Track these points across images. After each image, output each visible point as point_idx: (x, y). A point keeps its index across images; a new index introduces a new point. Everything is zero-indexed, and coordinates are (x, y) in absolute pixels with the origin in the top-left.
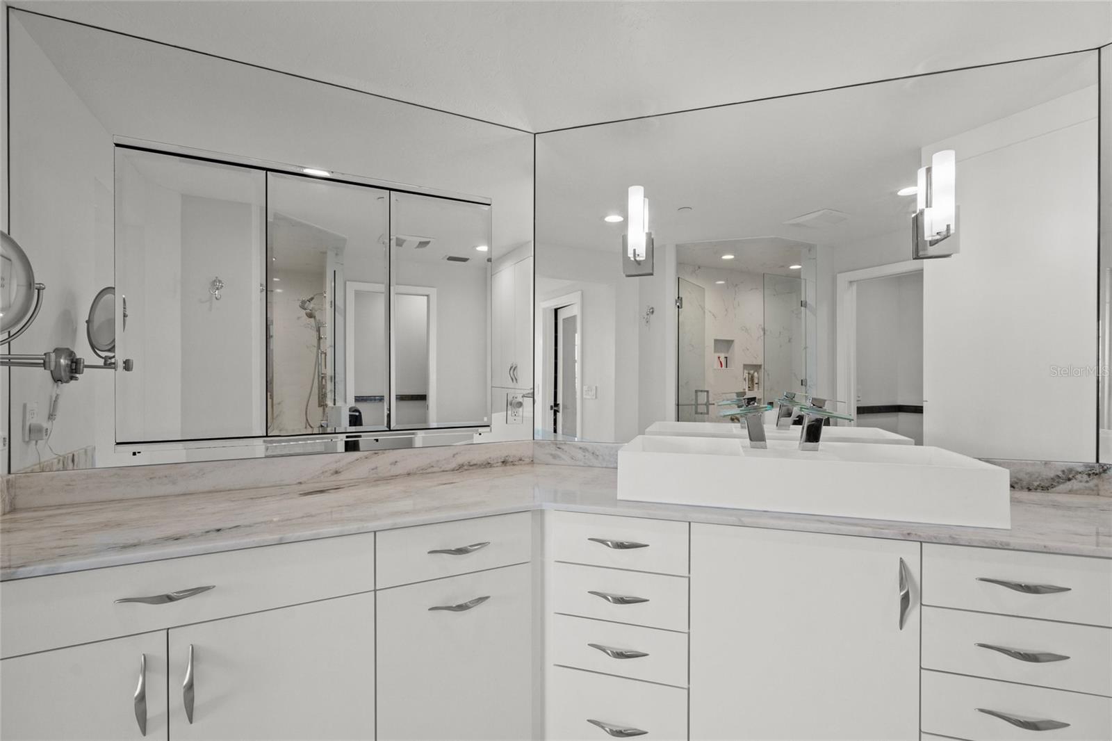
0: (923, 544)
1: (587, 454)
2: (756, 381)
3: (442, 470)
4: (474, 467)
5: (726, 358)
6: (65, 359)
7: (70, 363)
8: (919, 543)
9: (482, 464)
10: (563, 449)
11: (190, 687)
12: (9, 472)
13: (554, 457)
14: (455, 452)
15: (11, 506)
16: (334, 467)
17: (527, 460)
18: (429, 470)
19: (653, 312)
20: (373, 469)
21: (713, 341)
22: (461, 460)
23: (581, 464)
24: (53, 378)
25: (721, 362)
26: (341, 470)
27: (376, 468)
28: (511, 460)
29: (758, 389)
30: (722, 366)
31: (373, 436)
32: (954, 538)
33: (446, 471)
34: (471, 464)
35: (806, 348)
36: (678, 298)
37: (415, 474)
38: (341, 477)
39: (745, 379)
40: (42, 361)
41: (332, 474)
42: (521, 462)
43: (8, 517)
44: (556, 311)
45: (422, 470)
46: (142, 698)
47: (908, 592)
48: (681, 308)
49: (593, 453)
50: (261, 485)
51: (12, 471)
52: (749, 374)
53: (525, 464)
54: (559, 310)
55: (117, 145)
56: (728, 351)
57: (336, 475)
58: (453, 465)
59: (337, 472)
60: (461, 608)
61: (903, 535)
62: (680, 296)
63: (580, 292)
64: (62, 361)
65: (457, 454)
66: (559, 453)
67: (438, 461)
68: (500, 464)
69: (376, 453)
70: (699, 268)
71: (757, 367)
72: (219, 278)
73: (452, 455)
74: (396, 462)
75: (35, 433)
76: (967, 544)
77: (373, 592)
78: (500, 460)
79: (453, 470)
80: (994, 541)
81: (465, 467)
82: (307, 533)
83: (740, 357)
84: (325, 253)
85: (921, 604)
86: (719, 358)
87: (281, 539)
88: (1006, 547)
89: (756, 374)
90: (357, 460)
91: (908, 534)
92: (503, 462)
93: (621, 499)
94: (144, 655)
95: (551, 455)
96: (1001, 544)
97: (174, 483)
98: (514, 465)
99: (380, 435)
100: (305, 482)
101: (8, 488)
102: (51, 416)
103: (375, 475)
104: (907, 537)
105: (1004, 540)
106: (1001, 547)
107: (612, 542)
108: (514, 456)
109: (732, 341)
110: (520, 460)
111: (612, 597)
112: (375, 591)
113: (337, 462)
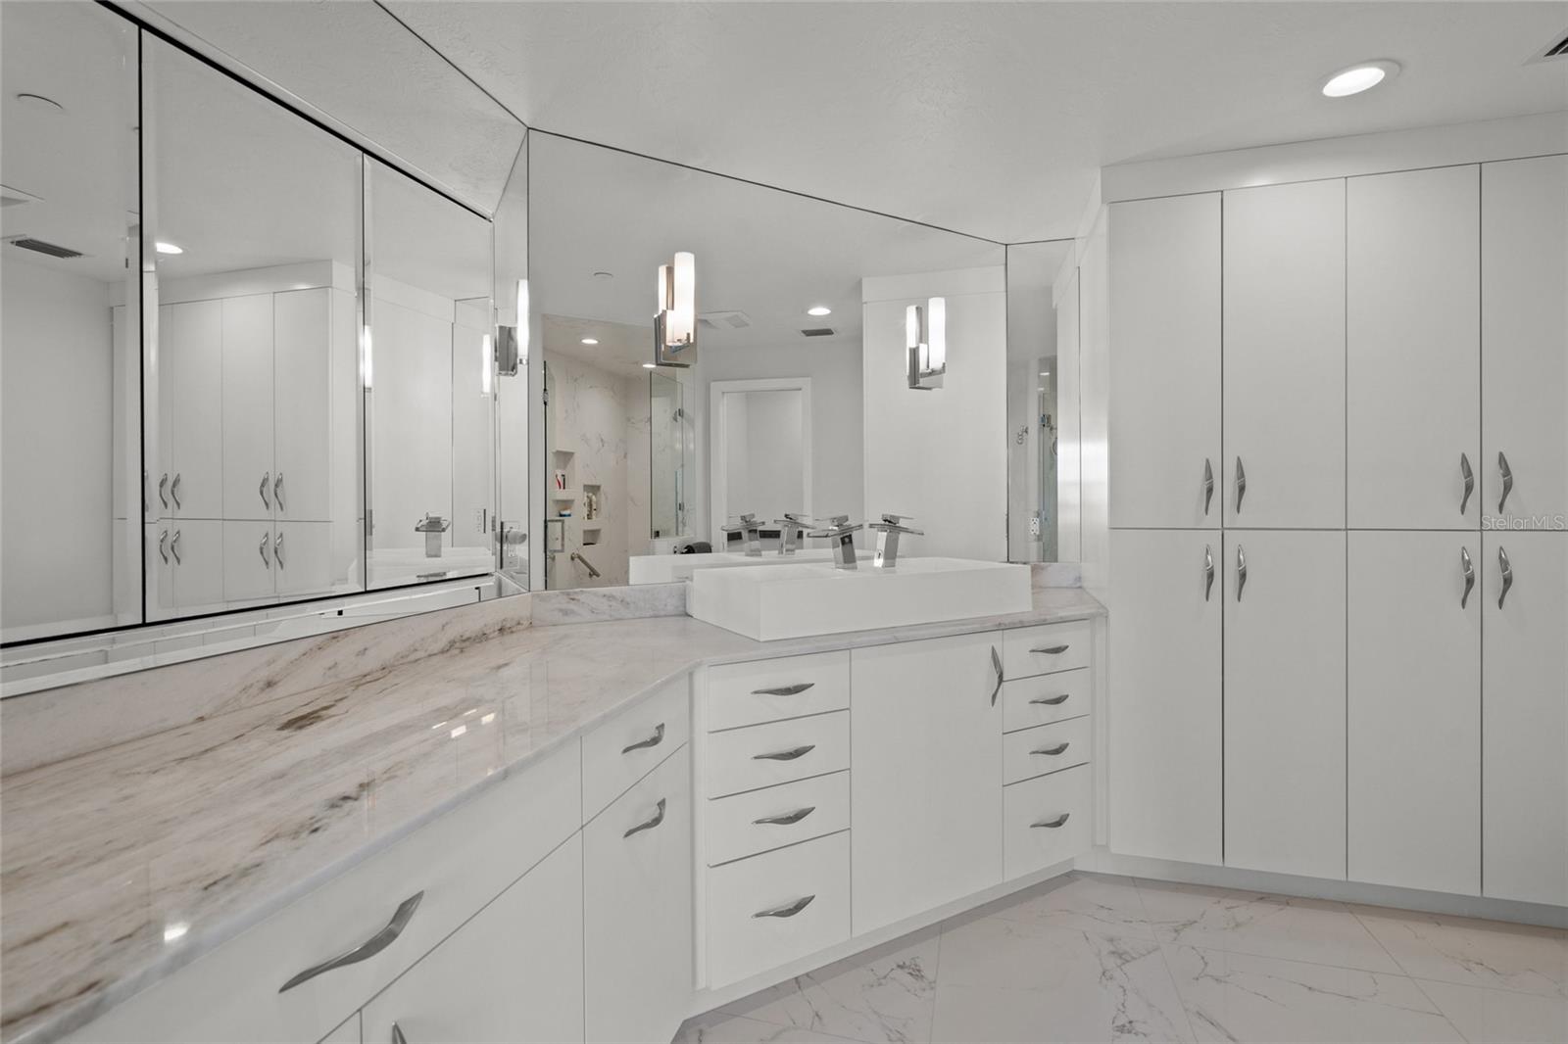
1: (613, 603)
2: (594, 507)
3: (428, 653)
4: (468, 643)
5: (563, 476)
8: (1002, 631)
9: (477, 636)
10: (578, 600)
13: (566, 613)
14: (444, 622)
16: (264, 674)
17: (526, 623)
18: (412, 657)
20: (330, 669)
22: (452, 633)
23: (606, 617)
25: (559, 482)
26: (277, 679)
27: (334, 665)
28: (508, 625)
30: (560, 487)
31: (334, 604)
32: (1021, 622)
33: (435, 655)
34: (464, 638)
37: (392, 667)
39: (585, 505)
41: (262, 690)
42: (519, 626)
45: (402, 657)
49: (622, 601)
50: (115, 740)
53: (524, 630)
56: (565, 467)
57: (270, 689)
58: (442, 643)
59: (270, 684)
60: (656, 820)
61: (996, 625)
65: (447, 623)
66: (572, 606)
67: (422, 640)
68: (497, 633)
69: (334, 638)
71: (594, 489)
73: (441, 626)
74: (366, 649)
76: (1027, 624)
77: (581, 831)
78: (496, 627)
79: (442, 652)
81: (457, 645)
83: (580, 475)
86: (557, 475)
89: (594, 497)
90: (304, 655)
91: (999, 624)
92: (500, 630)
95: (561, 610)
98: (512, 632)
99: (345, 602)
100: (211, 716)
104: (999, 627)
108: (512, 619)
109: (573, 453)
110: (519, 624)
112: (582, 828)
113: (269, 663)
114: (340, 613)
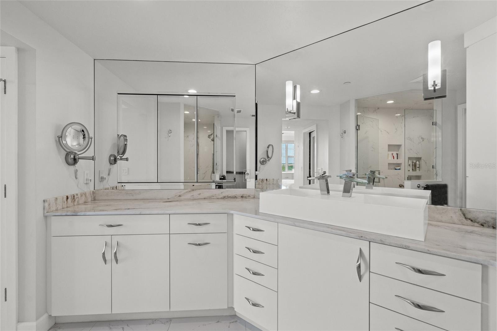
0: (371, 242)
2: (418, 166)
3: (217, 198)
4: (230, 198)
5: (397, 154)
6: (113, 157)
7: (114, 159)
8: (368, 242)
9: (233, 197)
11: (115, 253)
12: (94, 190)
15: (94, 199)
16: (179, 194)
17: (252, 197)
18: (212, 198)
19: (345, 133)
21: (387, 145)
22: (225, 195)
24: (110, 163)
25: (393, 156)
27: (193, 195)
28: (245, 196)
29: (419, 171)
30: (394, 159)
31: (192, 184)
32: (382, 241)
34: (228, 196)
35: (436, 148)
36: (357, 125)
37: (207, 199)
38: (182, 198)
39: (410, 165)
40: (92, 158)
41: (179, 197)
42: (249, 197)
43: (93, 201)
44: (310, 133)
45: (210, 197)
46: (104, 254)
47: (360, 264)
48: (359, 130)
51: (95, 189)
52: (412, 162)
53: (251, 198)
54: (311, 133)
55: (118, 94)
56: (398, 150)
58: (221, 196)
59: (180, 196)
60: (199, 245)
61: (359, 236)
62: (358, 124)
63: (315, 125)
64: (112, 158)
65: (223, 192)
67: (215, 194)
68: (240, 197)
69: (193, 190)
70: (378, 109)
71: (419, 159)
72: (171, 129)
73: (221, 193)
74: (200, 194)
75: (102, 179)
76: (389, 244)
77: (169, 235)
78: (240, 196)
79: (221, 198)
80: (402, 244)
81: (226, 198)
82: (148, 212)
83: (405, 153)
84: (214, 117)
85: (370, 272)
86: (392, 154)
87: (140, 213)
88: (407, 248)
89: (418, 162)
91: (361, 236)
92: (242, 197)
93: (261, 212)
94: (106, 242)
96: (405, 246)
97: (133, 196)
98: (246, 198)
99: (195, 184)
101: (93, 194)
102: (109, 174)
103: (193, 198)
104: (361, 238)
105: (407, 245)
106: (405, 248)
107: (252, 228)
109: (400, 145)
110: (249, 196)
111: (253, 251)
112: (170, 234)
113: (180, 192)
114: (193, 186)
